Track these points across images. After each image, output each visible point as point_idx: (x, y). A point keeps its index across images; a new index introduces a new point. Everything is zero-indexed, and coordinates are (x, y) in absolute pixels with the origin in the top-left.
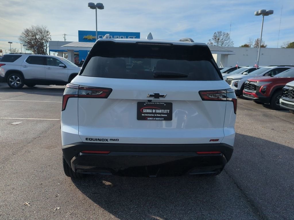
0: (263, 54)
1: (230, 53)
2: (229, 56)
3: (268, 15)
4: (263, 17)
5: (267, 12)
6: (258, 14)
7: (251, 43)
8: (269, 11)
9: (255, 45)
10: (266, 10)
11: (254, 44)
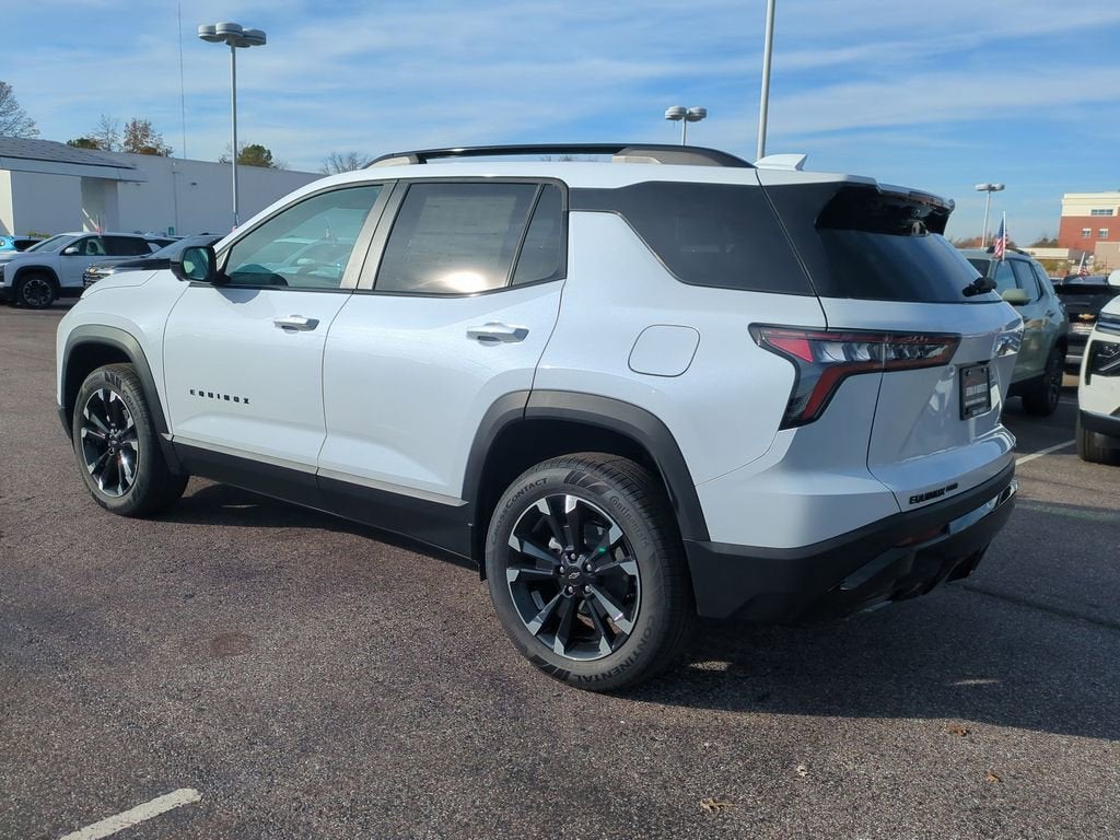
0: (194, 184)
1: (124, 174)
2: (119, 184)
3: (244, 45)
4: (233, 52)
5: (246, 35)
6: (211, 37)
7: (110, 136)
8: (253, 31)
9: (126, 144)
10: (241, 28)
11: (122, 141)
